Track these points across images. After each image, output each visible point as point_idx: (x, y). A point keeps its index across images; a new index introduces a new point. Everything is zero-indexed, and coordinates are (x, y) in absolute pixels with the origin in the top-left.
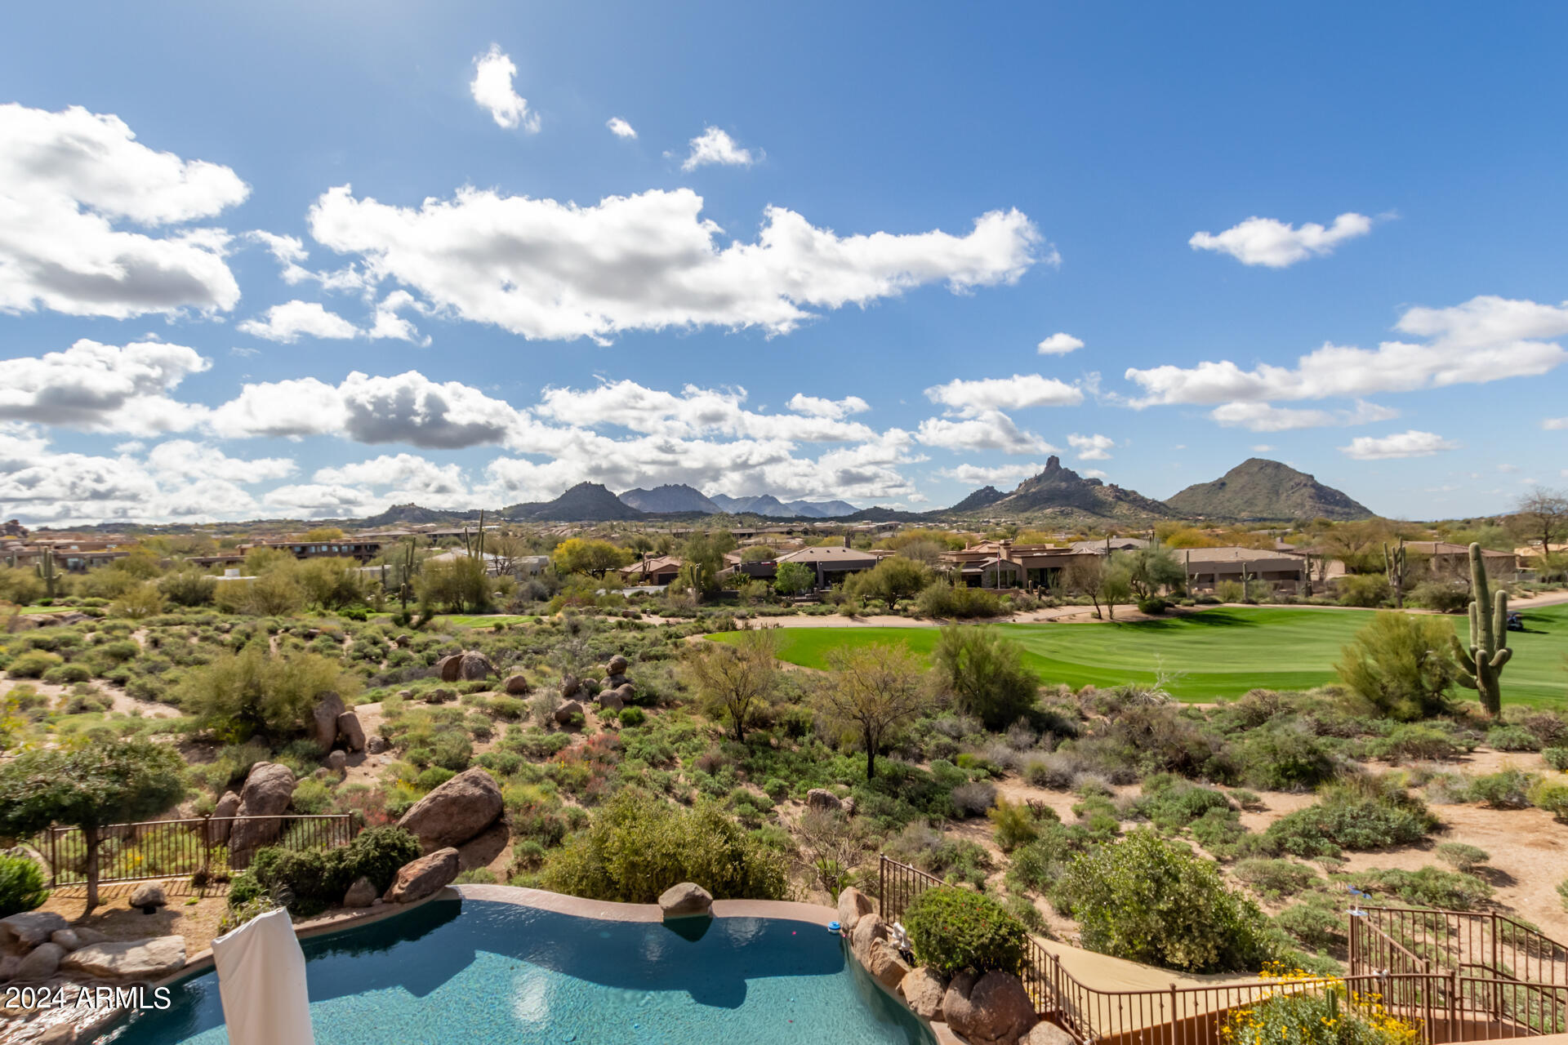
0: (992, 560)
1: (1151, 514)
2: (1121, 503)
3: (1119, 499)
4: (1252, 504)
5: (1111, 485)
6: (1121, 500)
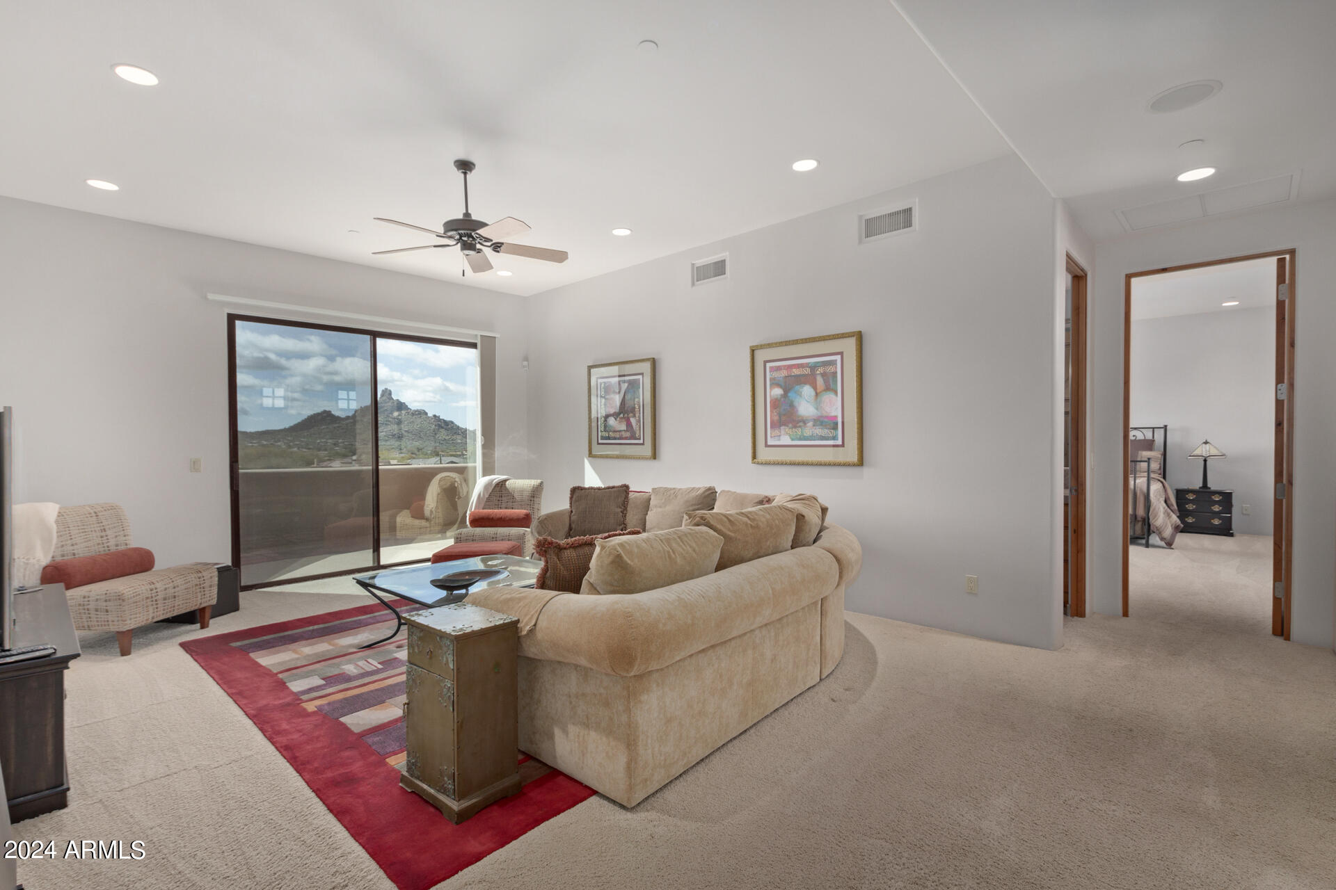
5: (434, 416)
6: (442, 428)
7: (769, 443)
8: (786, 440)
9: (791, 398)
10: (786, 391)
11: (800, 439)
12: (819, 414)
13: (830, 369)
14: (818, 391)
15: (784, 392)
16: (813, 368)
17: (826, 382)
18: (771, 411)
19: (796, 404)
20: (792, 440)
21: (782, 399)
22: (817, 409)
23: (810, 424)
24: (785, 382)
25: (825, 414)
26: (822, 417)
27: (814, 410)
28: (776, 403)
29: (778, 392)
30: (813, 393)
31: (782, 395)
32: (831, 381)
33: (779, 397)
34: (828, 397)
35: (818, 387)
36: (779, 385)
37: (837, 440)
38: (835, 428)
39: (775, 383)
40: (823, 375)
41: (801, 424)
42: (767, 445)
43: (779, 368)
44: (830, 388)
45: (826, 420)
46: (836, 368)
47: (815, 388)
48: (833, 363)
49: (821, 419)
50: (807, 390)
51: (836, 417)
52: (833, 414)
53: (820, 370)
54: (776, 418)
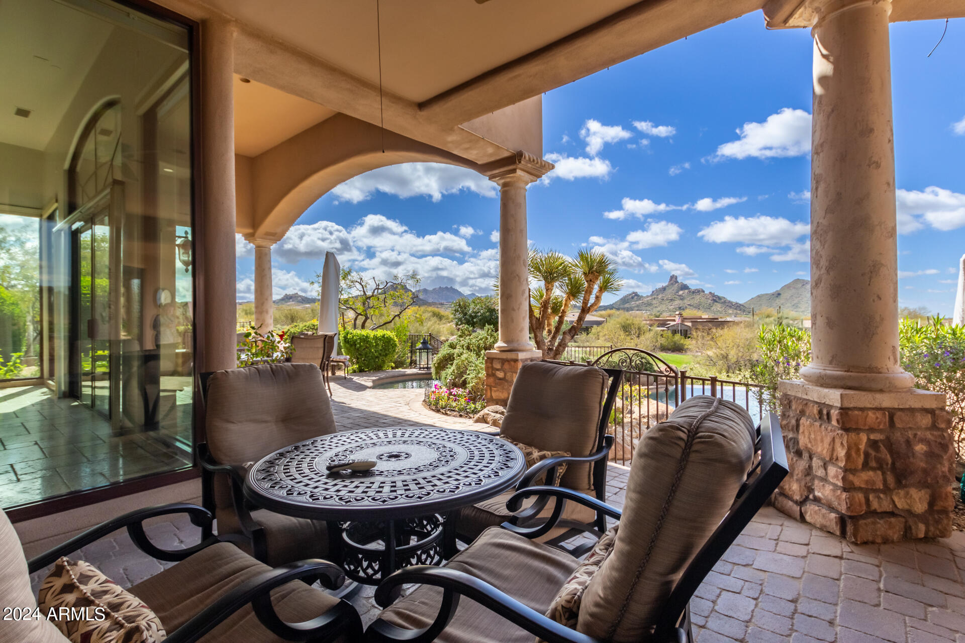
0: (672, 323)
1: (735, 311)
2: (716, 303)
3: (715, 301)
4: (797, 306)
5: (710, 293)
6: (717, 302)
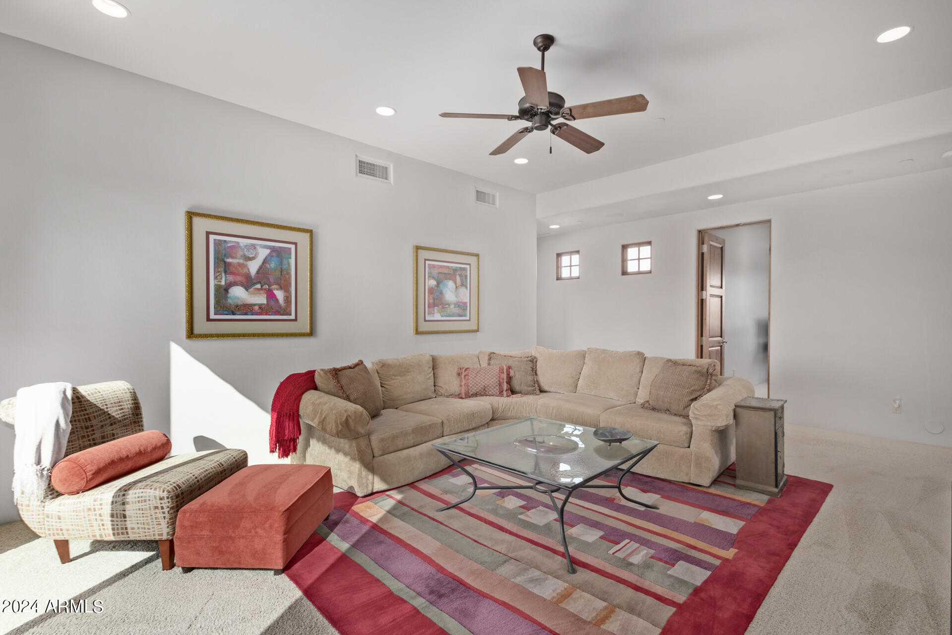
7: (427, 319)
8: (437, 316)
9: (441, 288)
10: (438, 283)
11: (447, 316)
12: (458, 300)
13: (463, 273)
14: (457, 285)
15: (437, 283)
16: (455, 270)
17: (462, 280)
18: (429, 297)
19: (444, 292)
20: (442, 316)
21: (436, 288)
22: (456, 297)
23: (452, 306)
24: (438, 277)
25: (460, 301)
26: (458, 302)
27: (455, 297)
28: (431, 291)
29: (433, 283)
30: (454, 287)
31: (435, 285)
32: (464, 280)
33: (434, 286)
34: (462, 290)
35: (457, 283)
36: (433, 278)
37: (467, 317)
38: (465, 310)
39: (431, 277)
40: (460, 276)
41: (447, 306)
42: (425, 321)
43: (434, 266)
44: (463, 285)
45: (461, 304)
46: (467, 273)
47: (455, 283)
48: (465, 269)
49: (459, 304)
50: (450, 284)
51: (466, 303)
52: (465, 301)
53: (459, 272)
54: (431, 301)
